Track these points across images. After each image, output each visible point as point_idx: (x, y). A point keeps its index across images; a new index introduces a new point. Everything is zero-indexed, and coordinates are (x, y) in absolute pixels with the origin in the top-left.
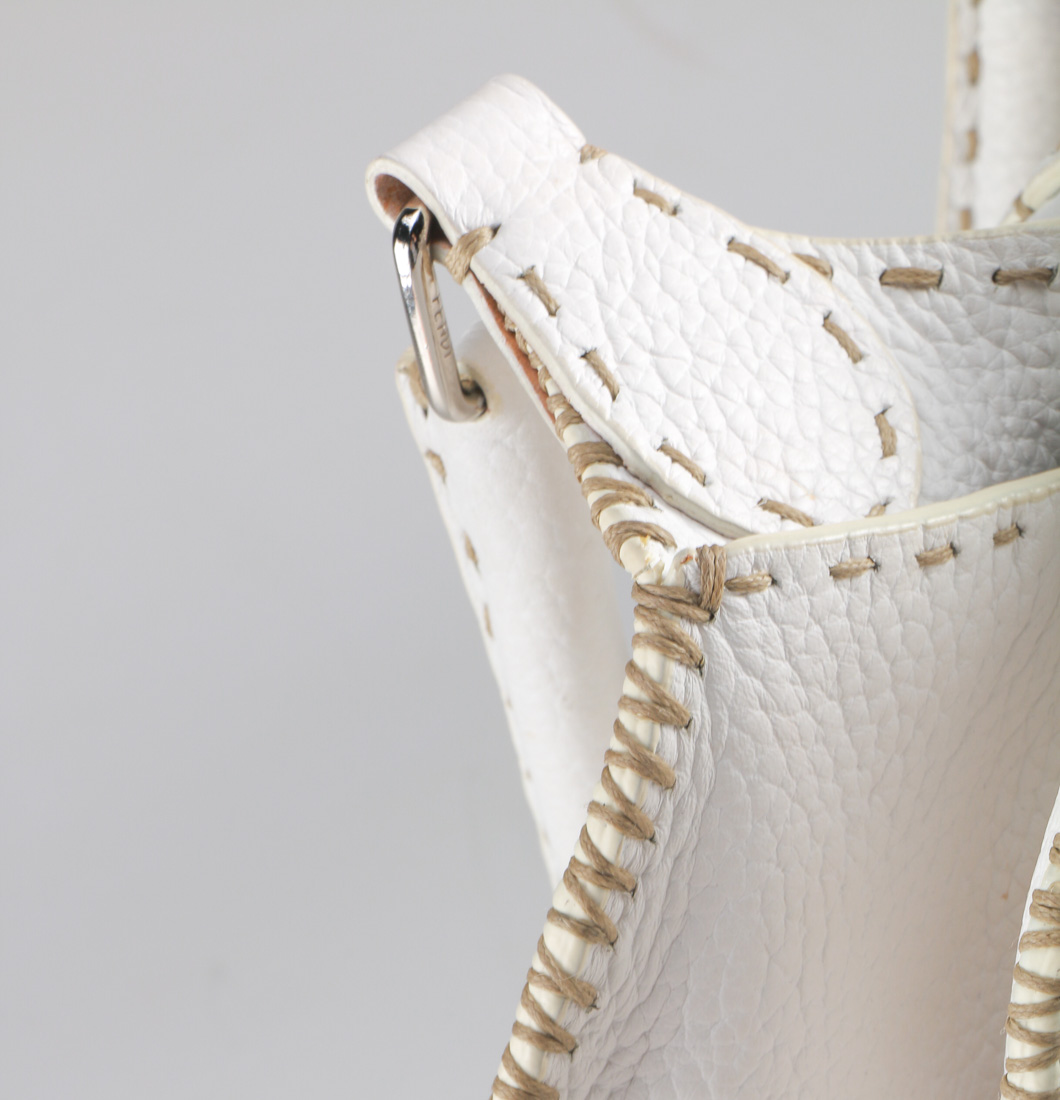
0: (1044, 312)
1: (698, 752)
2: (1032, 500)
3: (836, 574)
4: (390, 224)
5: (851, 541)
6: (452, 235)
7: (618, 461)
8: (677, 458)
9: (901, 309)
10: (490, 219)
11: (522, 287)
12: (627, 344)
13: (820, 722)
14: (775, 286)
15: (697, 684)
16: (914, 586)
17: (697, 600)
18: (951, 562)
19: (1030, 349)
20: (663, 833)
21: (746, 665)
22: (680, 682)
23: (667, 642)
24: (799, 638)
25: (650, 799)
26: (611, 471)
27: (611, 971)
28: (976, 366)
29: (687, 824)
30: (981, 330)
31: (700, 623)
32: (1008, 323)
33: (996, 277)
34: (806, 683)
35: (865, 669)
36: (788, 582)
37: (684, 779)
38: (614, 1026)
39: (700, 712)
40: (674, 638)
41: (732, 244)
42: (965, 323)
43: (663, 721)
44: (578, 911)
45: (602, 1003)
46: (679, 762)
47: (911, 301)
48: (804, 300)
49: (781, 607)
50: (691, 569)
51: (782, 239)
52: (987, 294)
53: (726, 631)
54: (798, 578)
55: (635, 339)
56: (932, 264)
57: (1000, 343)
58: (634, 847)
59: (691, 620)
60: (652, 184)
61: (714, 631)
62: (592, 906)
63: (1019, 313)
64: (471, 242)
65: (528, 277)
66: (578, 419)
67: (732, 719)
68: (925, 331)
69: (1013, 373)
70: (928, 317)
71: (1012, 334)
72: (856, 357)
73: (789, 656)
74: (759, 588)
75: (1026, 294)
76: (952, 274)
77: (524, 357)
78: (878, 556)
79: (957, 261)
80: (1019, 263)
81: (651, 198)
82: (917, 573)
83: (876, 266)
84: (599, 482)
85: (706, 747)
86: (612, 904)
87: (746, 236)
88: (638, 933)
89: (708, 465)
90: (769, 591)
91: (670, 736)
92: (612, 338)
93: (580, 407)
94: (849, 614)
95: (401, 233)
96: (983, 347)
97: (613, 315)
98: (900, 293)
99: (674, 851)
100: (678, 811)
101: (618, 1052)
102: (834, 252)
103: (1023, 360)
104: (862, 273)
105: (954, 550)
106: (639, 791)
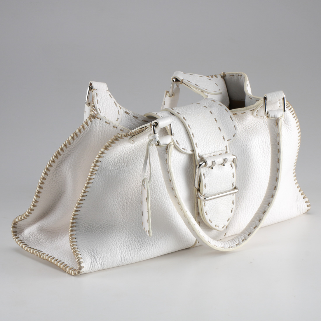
0: (136, 120)
1: (88, 129)
2: (125, 129)
3: (106, 122)
4: (89, 86)
5: (108, 121)
6: (93, 88)
7: (95, 107)
8: (99, 110)
9: (125, 114)
10: (96, 89)
11: (96, 94)
12: (101, 101)
13: (99, 133)
14: (116, 106)
15: (90, 123)
16: (112, 128)
17: (94, 117)
18: (116, 129)
19: (133, 123)
20: (82, 133)
21: (95, 125)
22: (89, 122)
23: (90, 119)
24: (100, 125)
25: (82, 130)
26: (94, 108)
27: (73, 143)
28: (128, 122)
29: (84, 134)
30: (130, 119)
31: (93, 119)
32: (132, 120)
33: (134, 116)
34: (99, 129)
35: (105, 131)
36: (102, 120)
37: (86, 130)
38: (71, 148)
39: (90, 126)
40: (90, 118)
41: (114, 102)
42: (129, 118)
43: (86, 124)
44: (72, 136)
45: (71, 145)
46: (86, 129)
47: (126, 114)
48: (117, 108)
49: (100, 122)
50: (94, 114)
51: (119, 105)
52: (132, 117)
53: (95, 121)
54: (103, 120)
55: (102, 102)
56: (129, 113)
57: (131, 121)
58: (79, 133)
59: (93, 118)
60: (111, 95)
61: (94, 120)
62: (74, 136)
63: (134, 120)
64: (94, 89)
65: (97, 93)
66: (94, 104)
67: (92, 128)
68: (126, 117)
69: (131, 123)
70: (127, 116)
71: (132, 121)
72: (119, 114)
73: (99, 126)
74: (99, 119)
75: (135, 119)
76: (130, 114)
77: (93, 99)
78: (110, 123)
79: (131, 113)
80: (136, 116)
81: (110, 96)
82: (113, 127)
83: (125, 110)
84: (92, 108)
85: (89, 129)
86: (75, 137)
87: (116, 102)
88: (76, 141)
89: (101, 112)
90: (100, 120)
91: (86, 126)
92: (100, 100)
93: (94, 103)
94: (105, 126)
95: (89, 87)
96: (130, 120)
97: (101, 99)
98: (126, 113)
99: (82, 136)
100: (84, 133)
101: (70, 151)
102: (122, 108)
103: (132, 123)
104: (124, 110)
105: (117, 128)
106: (82, 128)
